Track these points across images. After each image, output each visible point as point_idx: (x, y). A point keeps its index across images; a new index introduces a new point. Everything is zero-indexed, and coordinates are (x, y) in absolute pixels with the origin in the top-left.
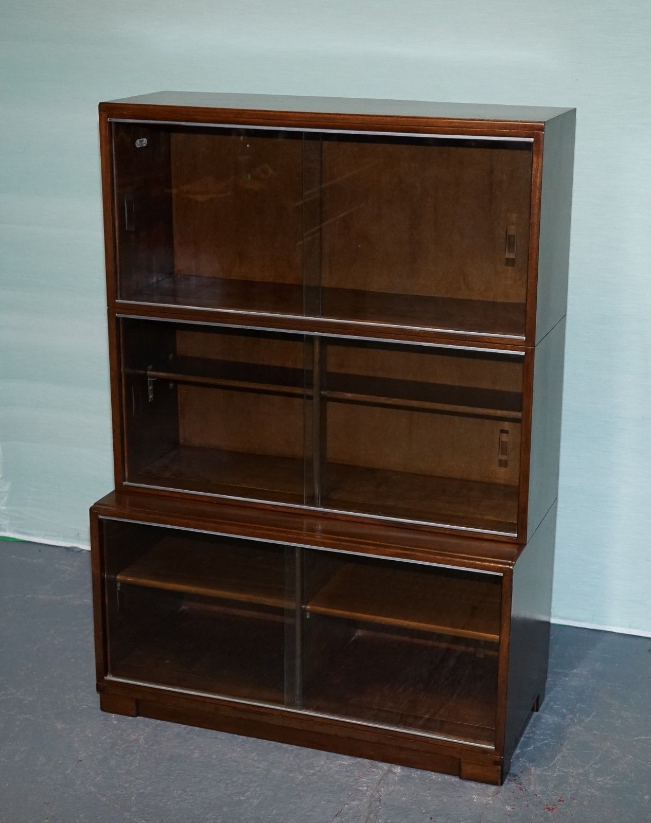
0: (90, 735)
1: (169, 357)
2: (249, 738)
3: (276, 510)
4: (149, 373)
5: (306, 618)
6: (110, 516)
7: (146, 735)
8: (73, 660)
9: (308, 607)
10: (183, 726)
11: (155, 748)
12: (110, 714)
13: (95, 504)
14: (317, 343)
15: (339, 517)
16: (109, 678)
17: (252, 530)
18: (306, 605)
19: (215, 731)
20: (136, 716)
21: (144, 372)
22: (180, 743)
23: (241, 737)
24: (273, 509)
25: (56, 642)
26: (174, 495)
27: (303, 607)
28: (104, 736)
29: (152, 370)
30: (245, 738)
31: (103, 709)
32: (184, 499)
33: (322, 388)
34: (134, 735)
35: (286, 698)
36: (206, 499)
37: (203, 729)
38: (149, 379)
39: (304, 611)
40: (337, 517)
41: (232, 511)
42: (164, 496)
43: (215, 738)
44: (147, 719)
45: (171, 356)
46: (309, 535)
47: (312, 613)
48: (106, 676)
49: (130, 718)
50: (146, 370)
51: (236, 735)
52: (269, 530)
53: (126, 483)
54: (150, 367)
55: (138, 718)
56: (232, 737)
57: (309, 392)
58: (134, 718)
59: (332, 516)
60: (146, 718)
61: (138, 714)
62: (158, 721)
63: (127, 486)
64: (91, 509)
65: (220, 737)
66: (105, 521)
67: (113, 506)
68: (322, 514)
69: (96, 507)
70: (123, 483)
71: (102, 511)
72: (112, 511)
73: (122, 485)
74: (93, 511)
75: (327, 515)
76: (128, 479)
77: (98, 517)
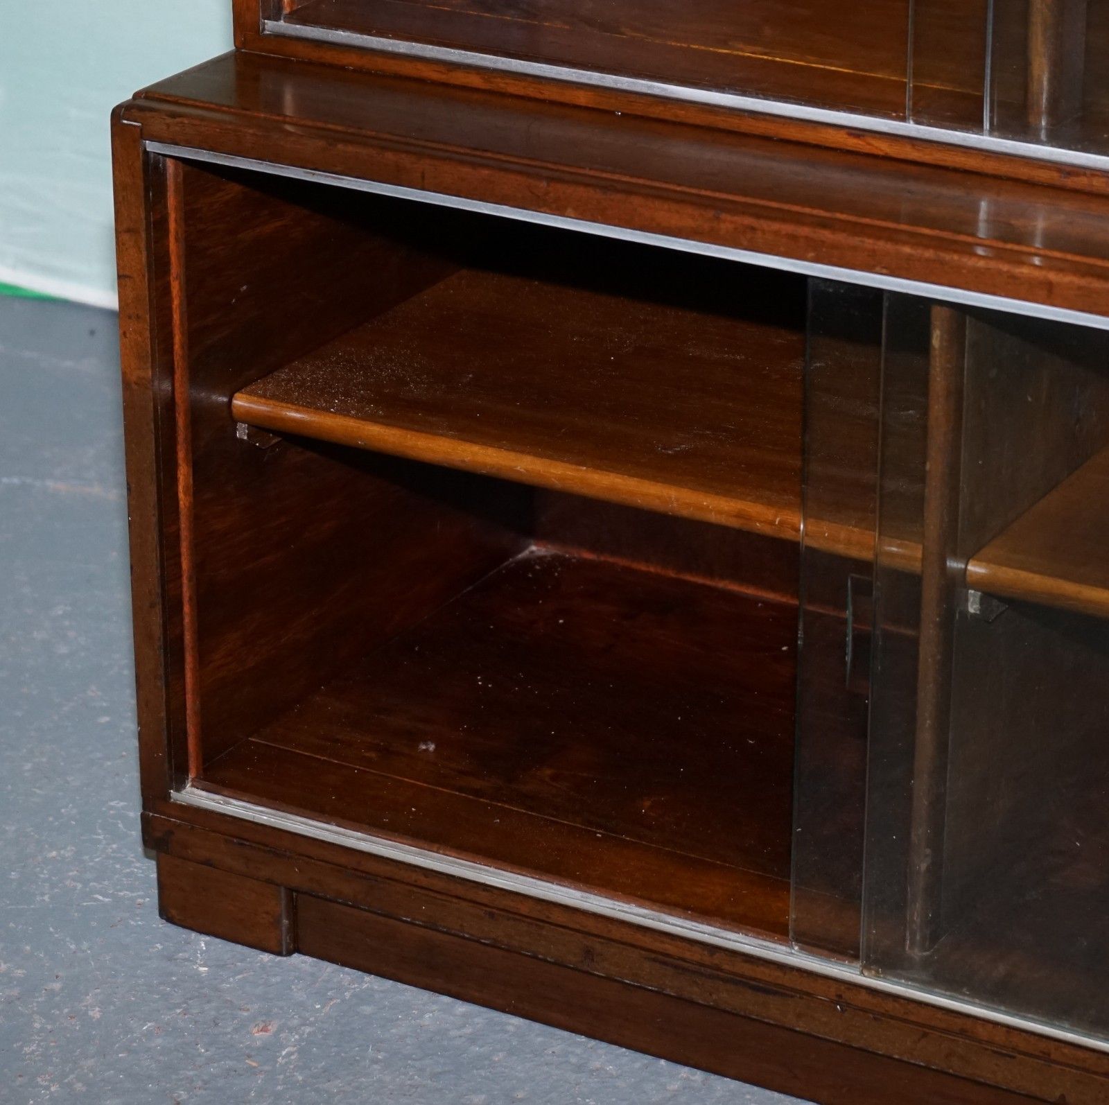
0: (96, 1013)
2: (713, 1078)
5: (964, 613)
6: (188, 143)
7: (308, 1029)
8: (104, 719)
9: (976, 569)
10: (462, 1008)
11: (335, 1086)
12: (194, 935)
13: (137, 96)
16: (193, 795)
17: (748, 221)
18: (967, 559)
19: (583, 1039)
20: (289, 954)
22: (435, 1076)
23: (684, 1071)
25: (63, 650)
26: (459, 78)
27: (954, 564)
28: (145, 1021)
30: (698, 1076)
31: (168, 912)
34: (264, 1030)
35: (867, 933)
36: (582, 99)
37: (537, 1026)
39: (954, 586)
41: (683, 151)
42: (421, 81)
43: (579, 1068)
44: (329, 968)
46: (1000, 255)
47: (990, 594)
48: (180, 787)
49: (266, 957)
51: (663, 1062)
52: (824, 224)
53: (278, 25)
55: (297, 958)
56: (646, 1066)
58: (279, 958)
60: (325, 964)
61: (297, 946)
62: (368, 978)
63: (280, 37)
64: (118, 114)
65: (596, 1064)
66: (169, 163)
67: (212, 106)
68: (1055, 175)
69: (141, 109)
70: (264, 23)
71: (164, 119)
72: (197, 122)
73: (262, 32)
74: (125, 124)
75: (1076, 179)
76: (287, 10)
77: (145, 149)
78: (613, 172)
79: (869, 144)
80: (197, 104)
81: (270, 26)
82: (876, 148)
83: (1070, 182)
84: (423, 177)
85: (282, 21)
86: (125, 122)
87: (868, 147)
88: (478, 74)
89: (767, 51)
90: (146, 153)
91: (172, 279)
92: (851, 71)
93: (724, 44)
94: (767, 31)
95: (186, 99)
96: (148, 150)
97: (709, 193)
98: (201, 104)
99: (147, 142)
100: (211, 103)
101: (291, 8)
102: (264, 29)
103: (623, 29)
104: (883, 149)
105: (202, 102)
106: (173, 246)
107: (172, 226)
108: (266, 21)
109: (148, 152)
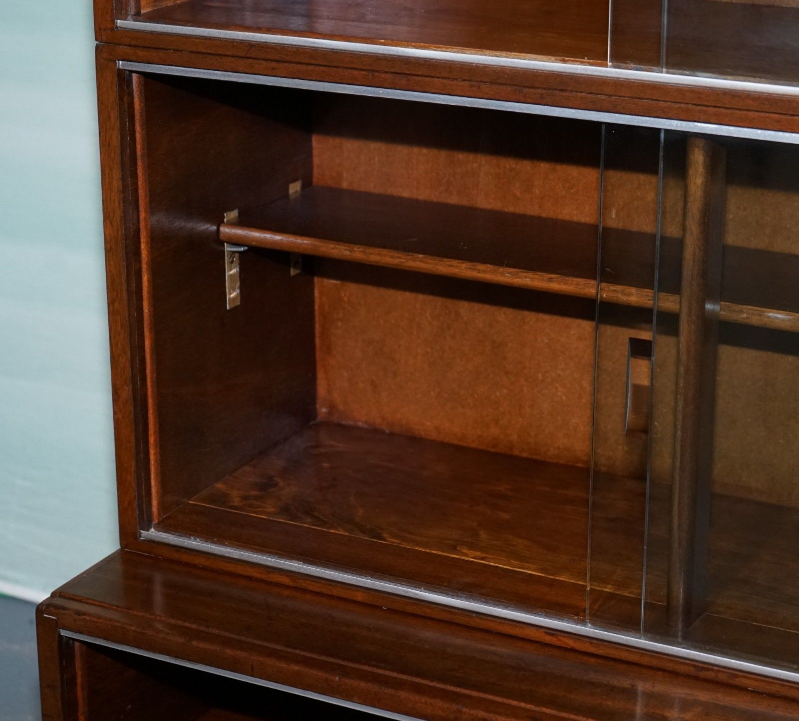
1: (291, 191)
3: (558, 643)
4: (225, 230)
6: (90, 634)
13: (53, 595)
14: (698, 158)
15: (745, 682)
21: (214, 228)
24: (548, 639)
29: (233, 224)
32: (305, 591)
33: (708, 292)
36: (360, 597)
38: (228, 248)
40: (737, 681)
42: (249, 578)
45: (295, 188)
50: (220, 222)
53: (153, 533)
54: (233, 215)
57: (669, 303)
59: (722, 677)
63: (151, 542)
64: (41, 610)
66: (77, 644)
67: (106, 605)
68: (692, 668)
69: (57, 607)
70: (140, 533)
71: (72, 616)
72: (95, 620)
73: (139, 538)
74: (45, 617)
75: (706, 673)
76: (156, 521)
77: (60, 634)
78: (385, 669)
79: (560, 640)
80: (96, 603)
81: (144, 534)
82: (566, 643)
83: (702, 674)
84: (252, 668)
85: (152, 530)
86: (45, 615)
87: (559, 642)
88: (288, 576)
89: (484, 555)
90: (60, 636)
91: (79, 715)
92: (543, 575)
93: (453, 549)
94: (483, 535)
95: (88, 599)
96: (62, 634)
97: (452, 688)
98: (98, 604)
99: (61, 630)
100: (104, 603)
101: (159, 520)
102: (140, 536)
103: (385, 535)
104: (570, 644)
105: (98, 602)
106: (79, 693)
107: (79, 680)
108: (141, 531)
109: (62, 636)
